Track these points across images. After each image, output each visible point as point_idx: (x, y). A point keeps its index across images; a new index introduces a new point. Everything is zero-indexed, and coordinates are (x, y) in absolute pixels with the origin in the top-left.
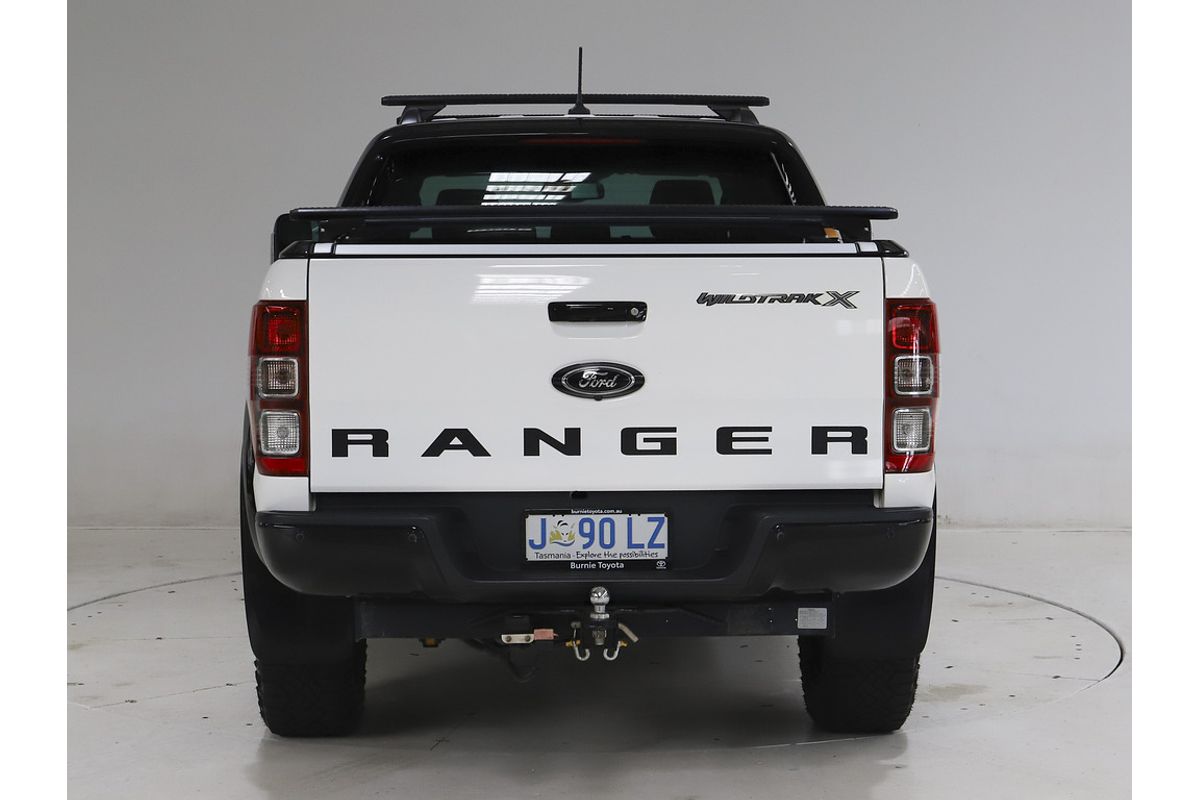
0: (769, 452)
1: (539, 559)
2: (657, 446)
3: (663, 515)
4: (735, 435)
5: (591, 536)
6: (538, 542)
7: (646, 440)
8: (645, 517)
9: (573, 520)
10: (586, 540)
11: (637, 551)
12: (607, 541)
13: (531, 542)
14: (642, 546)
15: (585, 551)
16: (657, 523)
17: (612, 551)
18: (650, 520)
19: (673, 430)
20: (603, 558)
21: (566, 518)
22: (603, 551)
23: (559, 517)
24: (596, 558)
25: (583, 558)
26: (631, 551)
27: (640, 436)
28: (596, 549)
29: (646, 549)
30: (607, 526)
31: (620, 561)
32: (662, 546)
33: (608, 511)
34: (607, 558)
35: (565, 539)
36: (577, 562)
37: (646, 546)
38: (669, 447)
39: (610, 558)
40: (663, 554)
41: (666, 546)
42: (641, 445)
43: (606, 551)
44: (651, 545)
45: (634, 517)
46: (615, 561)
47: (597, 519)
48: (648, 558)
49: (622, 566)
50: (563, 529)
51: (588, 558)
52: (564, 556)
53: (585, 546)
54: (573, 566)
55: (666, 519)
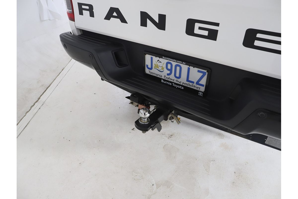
0: (279, 52)
1: (150, 74)
2: (206, 33)
3: (206, 71)
4: (259, 35)
5: (171, 70)
6: (150, 67)
7: (200, 28)
8: (196, 69)
9: (164, 61)
10: (169, 72)
11: (191, 84)
12: (178, 75)
13: (147, 66)
14: (193, 82)
15: (168, 77)
16: (202, 74)
17: (179, 80)
18: (199, 71)
19: (217, 25)
20: (175, 82)
21: (161, 60)
22: (175, 79)
23: (158, 58)
24: (172, 81)
25: (167, 79)
26: (188, 83)
27: (197, 25)
28: (172, 77)
29: (195, 84)
30: (178, 68)
31: (182, 86)
32: (203, 85)
33: (179, 62)
34: (177, 82)
35: (160, 68)
36: (164, 80)
37: (195, 83)
38: (213, 35)
39: (178, 83)
40: (202, 89)
41: (205, 86)
42: (197, 31)
43: (177, 79)
44: (197, 83)
45: (191, 68)
46: (180, 85)
47: (174, 64)
48: (195, 88)
49: (183, 88)
50: (159, 64)
51: (169, 80)
52: (160, 76)
53: (168, 75)
54: (162, 81)
55: (207, 73)
